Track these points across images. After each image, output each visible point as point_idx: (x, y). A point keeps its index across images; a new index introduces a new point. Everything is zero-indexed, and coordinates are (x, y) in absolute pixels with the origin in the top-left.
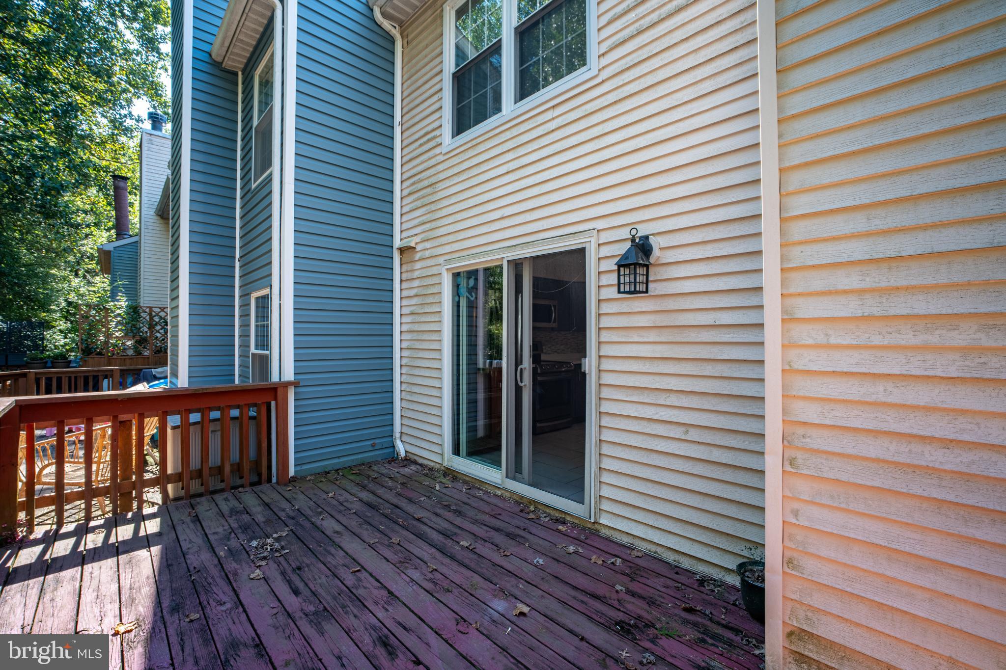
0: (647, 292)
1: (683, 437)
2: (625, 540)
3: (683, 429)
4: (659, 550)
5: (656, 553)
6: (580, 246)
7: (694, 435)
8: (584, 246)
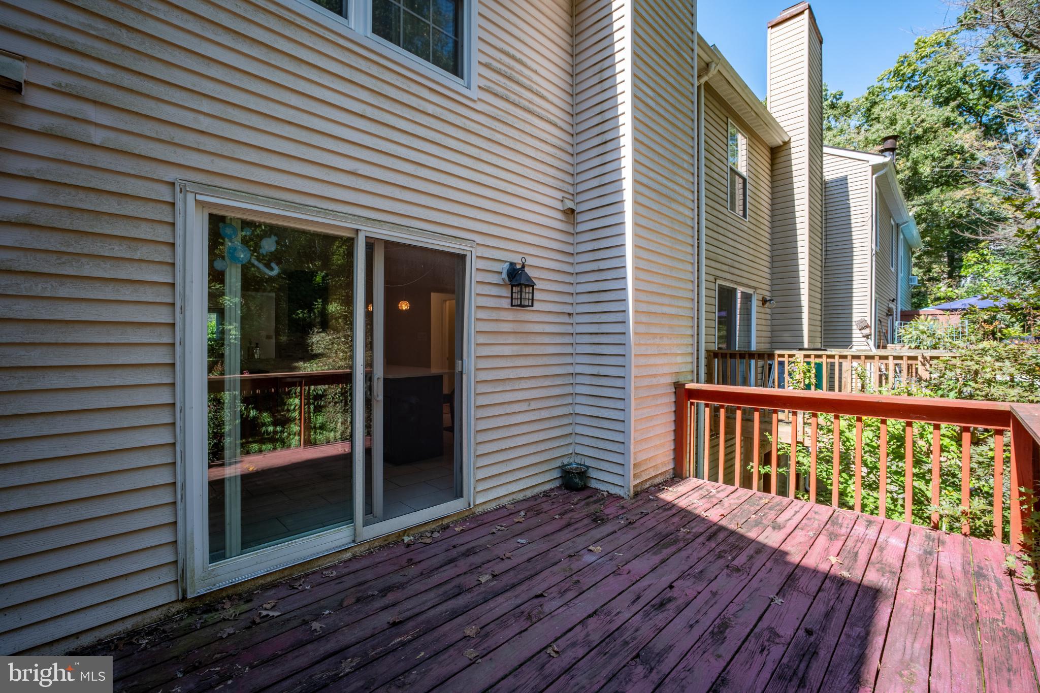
0: (532, 306)
1: (528, 409)
2: (493, 505)
3: (527, 403)
4: (514, 496)
5: (513, 499)
6: (461, 252)
7: (534, 405)
8: (465, 253)
